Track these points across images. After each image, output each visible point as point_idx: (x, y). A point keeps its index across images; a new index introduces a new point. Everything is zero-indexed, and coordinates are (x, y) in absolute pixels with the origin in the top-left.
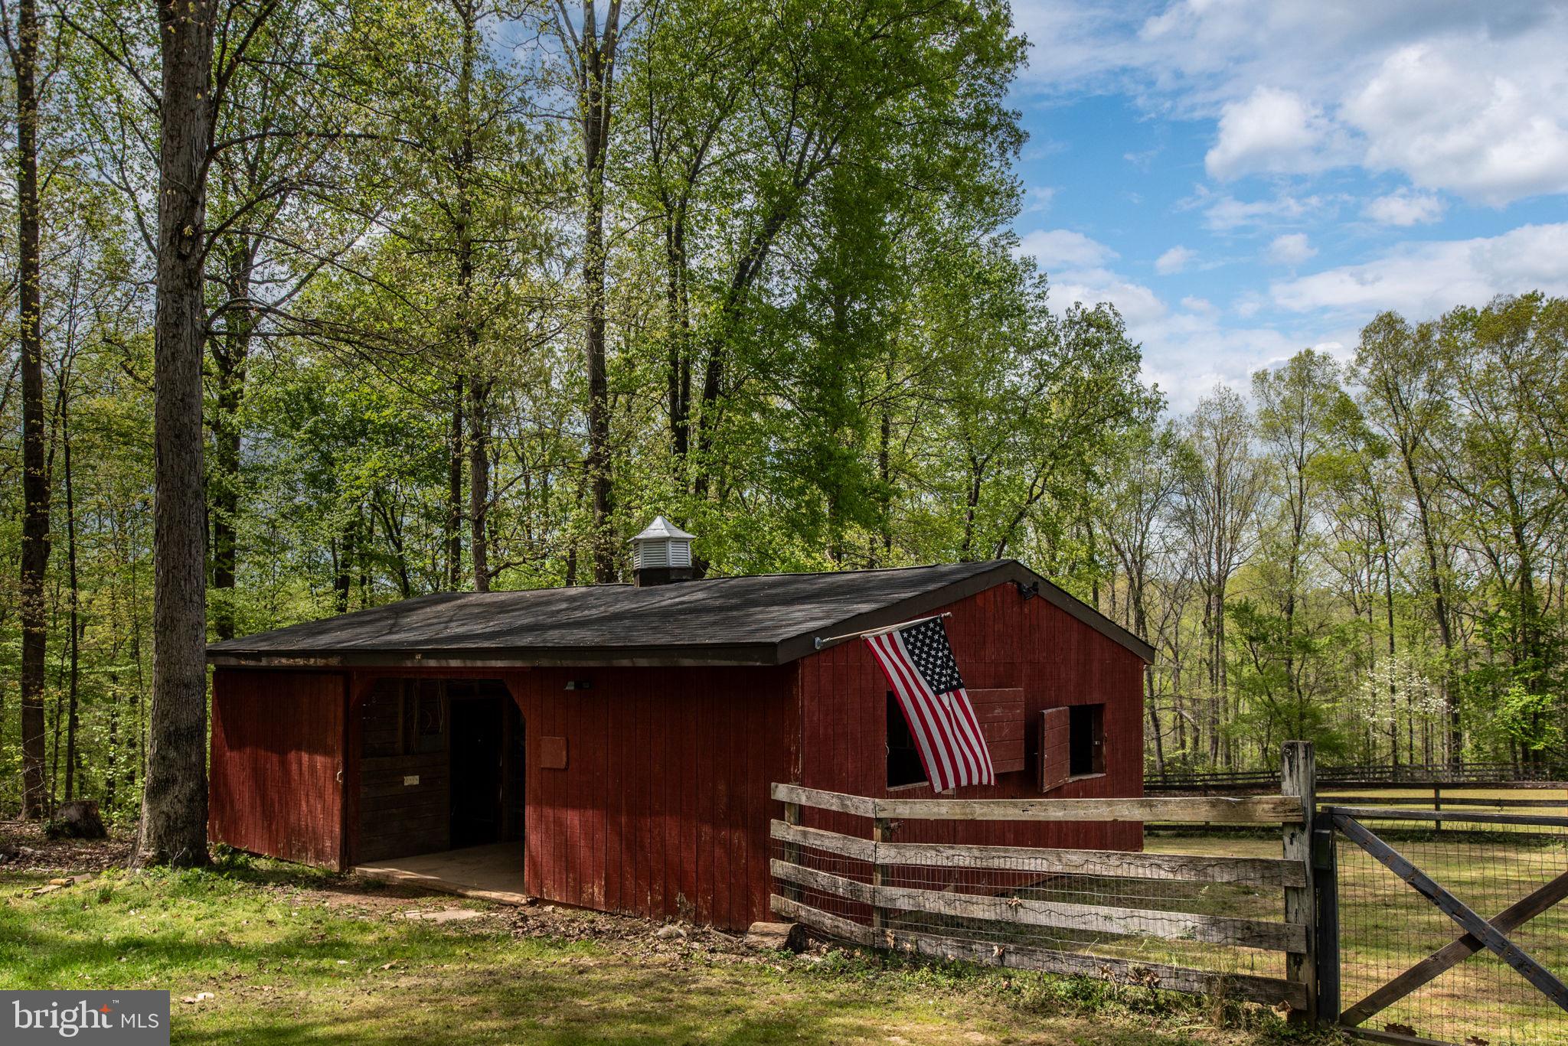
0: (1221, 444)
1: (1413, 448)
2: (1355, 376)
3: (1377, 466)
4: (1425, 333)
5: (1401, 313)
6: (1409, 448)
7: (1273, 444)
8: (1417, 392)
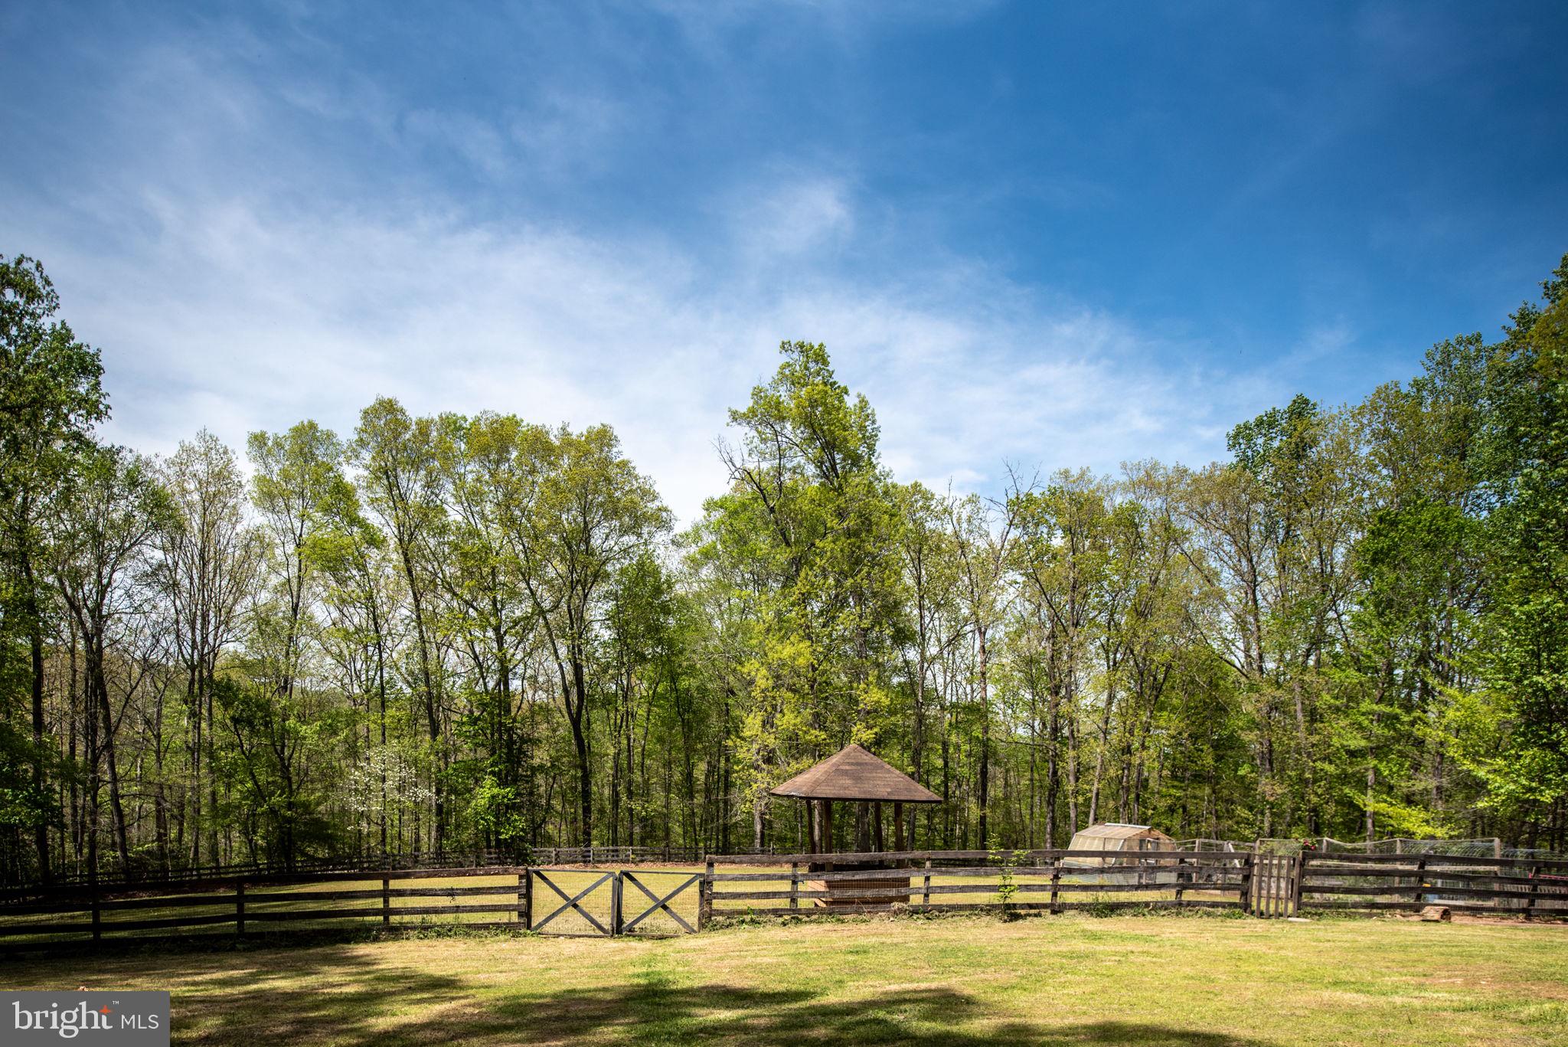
0: (208, 500)
1: (410, 541)
2: (357, 457)
3: (374, 554)
4: (424, 428)
5: (402, 403)
6: (406, 538)
7: (270, 515)
8: (414, 488)
